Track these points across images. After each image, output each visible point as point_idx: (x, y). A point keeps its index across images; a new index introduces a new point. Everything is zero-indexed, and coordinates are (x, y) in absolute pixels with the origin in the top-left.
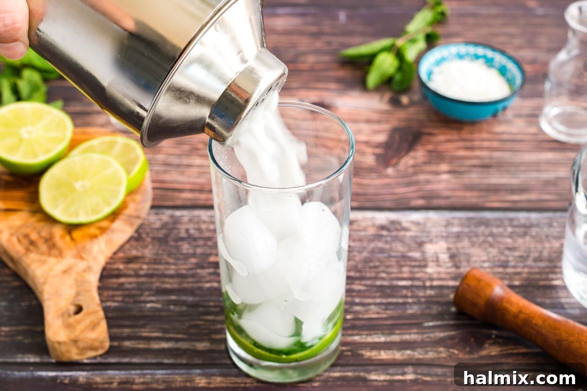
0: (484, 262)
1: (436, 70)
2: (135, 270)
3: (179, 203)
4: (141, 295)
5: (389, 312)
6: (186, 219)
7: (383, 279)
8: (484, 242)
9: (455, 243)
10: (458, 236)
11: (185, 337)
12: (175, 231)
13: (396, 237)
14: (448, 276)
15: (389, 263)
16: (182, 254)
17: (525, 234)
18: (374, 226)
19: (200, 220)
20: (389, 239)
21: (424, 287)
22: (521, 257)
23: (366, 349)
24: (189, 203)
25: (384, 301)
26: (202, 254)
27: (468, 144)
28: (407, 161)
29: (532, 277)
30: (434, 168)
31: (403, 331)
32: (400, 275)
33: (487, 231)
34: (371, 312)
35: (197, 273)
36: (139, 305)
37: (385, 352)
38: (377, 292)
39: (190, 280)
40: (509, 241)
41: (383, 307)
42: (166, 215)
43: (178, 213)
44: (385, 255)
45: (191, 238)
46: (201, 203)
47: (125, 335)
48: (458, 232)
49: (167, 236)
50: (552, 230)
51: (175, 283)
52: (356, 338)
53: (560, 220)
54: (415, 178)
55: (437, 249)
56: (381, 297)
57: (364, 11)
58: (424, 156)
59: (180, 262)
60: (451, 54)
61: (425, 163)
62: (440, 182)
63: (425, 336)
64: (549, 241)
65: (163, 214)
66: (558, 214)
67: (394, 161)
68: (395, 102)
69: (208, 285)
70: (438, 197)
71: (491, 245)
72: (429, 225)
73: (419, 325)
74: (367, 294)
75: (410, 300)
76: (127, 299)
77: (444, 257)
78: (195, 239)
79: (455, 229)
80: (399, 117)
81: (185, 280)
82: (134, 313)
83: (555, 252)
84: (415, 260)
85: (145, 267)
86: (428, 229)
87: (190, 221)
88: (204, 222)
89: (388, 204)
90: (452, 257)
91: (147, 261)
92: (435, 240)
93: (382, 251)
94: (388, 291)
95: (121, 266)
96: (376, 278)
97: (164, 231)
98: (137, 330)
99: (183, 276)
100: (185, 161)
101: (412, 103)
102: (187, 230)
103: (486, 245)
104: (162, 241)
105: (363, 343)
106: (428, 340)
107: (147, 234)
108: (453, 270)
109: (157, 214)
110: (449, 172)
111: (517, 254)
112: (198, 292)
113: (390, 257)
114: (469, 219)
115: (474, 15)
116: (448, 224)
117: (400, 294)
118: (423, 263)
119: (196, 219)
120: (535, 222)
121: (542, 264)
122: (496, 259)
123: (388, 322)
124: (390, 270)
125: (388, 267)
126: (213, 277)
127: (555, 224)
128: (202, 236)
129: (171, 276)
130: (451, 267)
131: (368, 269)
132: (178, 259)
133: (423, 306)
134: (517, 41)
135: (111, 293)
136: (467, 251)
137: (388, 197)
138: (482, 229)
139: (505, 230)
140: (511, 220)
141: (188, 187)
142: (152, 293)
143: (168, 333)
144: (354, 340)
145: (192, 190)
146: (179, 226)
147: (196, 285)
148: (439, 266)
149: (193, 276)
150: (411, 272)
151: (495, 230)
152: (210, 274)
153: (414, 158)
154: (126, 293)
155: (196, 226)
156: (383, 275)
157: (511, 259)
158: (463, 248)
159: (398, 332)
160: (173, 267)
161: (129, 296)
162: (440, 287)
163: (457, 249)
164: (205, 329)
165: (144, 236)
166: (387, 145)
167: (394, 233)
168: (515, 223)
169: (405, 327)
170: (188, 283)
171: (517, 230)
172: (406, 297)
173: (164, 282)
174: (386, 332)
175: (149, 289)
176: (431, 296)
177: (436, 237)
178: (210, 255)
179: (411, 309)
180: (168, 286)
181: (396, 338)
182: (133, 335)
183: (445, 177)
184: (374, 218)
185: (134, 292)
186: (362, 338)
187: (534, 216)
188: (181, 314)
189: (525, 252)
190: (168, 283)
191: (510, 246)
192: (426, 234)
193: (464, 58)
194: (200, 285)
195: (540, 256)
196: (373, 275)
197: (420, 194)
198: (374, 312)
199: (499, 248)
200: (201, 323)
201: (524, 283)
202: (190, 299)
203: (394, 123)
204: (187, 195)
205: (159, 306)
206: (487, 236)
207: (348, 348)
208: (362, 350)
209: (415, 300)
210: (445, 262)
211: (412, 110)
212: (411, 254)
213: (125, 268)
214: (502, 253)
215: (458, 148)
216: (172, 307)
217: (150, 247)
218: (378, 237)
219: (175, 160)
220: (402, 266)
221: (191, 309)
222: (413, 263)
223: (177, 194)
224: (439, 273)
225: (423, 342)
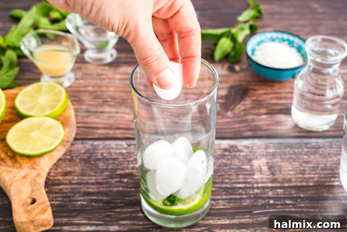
0: (290, 171)
1: (257, 48)
2: (69, 180)
3: (96, 136)
4: (74, 196)
5: (231, 204)
6: (101, 147)
7: (227, 183)
8: (290, 158)
9: (271, 159)
10: (273, 155)
11: (102, 223)
12: (94, 155)
13: (234, 156)
14: (268, 181)
15: (230, 173)
16: (99, 169)
17: (315, 153)
18: (220, 149)
19: (111, 147)
20: (229, 157)
21: (253, 188)
22: (313, 167)
23: (217, 229)
24: (103, 136)
25: (228, 197)
26: (112, 169)
27: (278, 96)
28: (240, 107)
29: (321, 180)
30: (257, 111)
31: (241, 217)
32: (237, 181)
33: (291, 152)
34: (219, 205)
35: (109, 182)
36: (72, 203)
37: (229, 231)
38: (223, 191)
39: (105, 186)
40: (305, 157)
41: (227, 201)
42: (88, 144)
43: (96, 143)
44: (228, 168)
45: (104, 159)
46: (111, 136)
47: (64, 222)
48: (273, 152)
49: (89, 158)
50: (332, 149)
51: (95, 188)
52: (211, 222)
53: (337, 143)
54: (245, 118)
55: (260, 163)
56: (225, 195)
57: (210, 12)
58: (250, 104)
59: (98, 174)
60: (267, 38)
61: (251, 108)
62: (261, 120)
63: (255, 219)
64: (330, 157)
65: (87, 144)
66: (336, 140)
67: (232, 107)
68: (231, 69)
69: (116, 189)
70: (260, 130)
71: (294, 160)
72: (254, 148)
73: (250, 213)
74: (217, 193)
75: (244, 197)
76: (65, 199)
77: (265, 168)
78: (107, 160)
79: (272, 150)
80: (234, 79)
81: (101, 186)
82: (69, 208)
83: (334, 164)
84: (247, 171)
85: (76, 178)
86: (255, 151)
87: (104, 148)
88: (113, 148)
89: (229, 135)
90: (270, 168)
91: (77, 174)
92: (259, 157)
93: (226, 165)
94: (230, 191)
95: (61, 178)
96: (222, 183)
97: (87, 155)
98: (71, 219)
99: (100, 184)
100: (100, 109)
101: (242, 70)
102: (102, 154)
103: (292, 160)
104: (87, 161)
105: (215, 225)
106: (256, 222)
107: (77, 157)
108: (271, 176)
109: (82, 144)
110: (266, 114)
111: (310, 165)
112: (109, 194)
113: (231, 169)
114: (279, 144)
115: (279, 13)
116: (267, 147)
117: (237, 192)
118: (251, 172)
119: (108, 147)
120: (321, 145)
121: (326, 172)
122: (298, 169)
123: (231, 211)
124: (231, 177)
125: (230, 175)
126: (119, 184)
127: (334, 146)
128: (112, 157)
129: (93, 184)
130: (270, 175)
131: (217, 178)
132: (97, 173)
133: (253, 200)
134: (307, 30)
135: (54, 195)
136: (279, 164)
137: (228, 130)
138: (288, 150)
139: (303, 151)
140: (306, 144)
141: (102, 126)
142: (81, 195)
143: (91, 221)
144: (210, 223)
145: (104, 128)
146: (96, 151)
147: (108, 189)
148: (261, 174)
149: (107, 183)
150: (244, 178)
151: (296, 150)
152: (117, 182)
153: (244, 105)
154: (65, 195)
155: (108, 151)
156: (227, 181)
157: (307, 169)
158: (277, 162)
159: (237, 217)
160: (93, 178)
161: (65, 197)
162: (263, 188)
163: (273, 163)
164: (115, 217)
165: (75, 158)
166: (227, 97)
167: (233, 154)
168: (309, 146)
169: (241, 214)
170: (103, 188)
171: (310, 150)
172: (242, 194)
173: (88, 188)
174: (230, 217)
175: (79, 192)
176: (257, 194)
177: (260, 155)
178: (117, 169)
179: (245, 202)
180: (91, 190)
181: (236, 221)
182: (69, 222)
183: (264, 117)
184: (220, 144)
185: (69, 195)
186: (214, 222)
187: (320, 141)
188: (99, 208)
189: (315, 164)
190: (90, 188)
191: (306, 160)
192: (253, 154)
193: (275, 41)
194: (111, 189)
195: (325, 167)
196: (220, 181)
197: (248, 128)
198: (221, 205)
199: (299, 162)
200: (112, 213)
201: (316, 184)
202: (105, 198)
203: (231, 83)
204: (101, 131)
205: (85, 203)
206: (292, 154)
207: (206, 228)
208: (215, 229)
209: (247, 196)
210: (265, 172)
211: (242, 74)
212: (244, 167)
213: (62, 179)
214: (301, 165)
215: (272, 98)
216: (93, 204)
217: (79, 165)
218: (223, 156)
219: (93, 109)
220: (238, 175)
221: (105, 205)
222: (245, 173)
223: (95, 131)
224: (262, 178)
225: (253, 223)
